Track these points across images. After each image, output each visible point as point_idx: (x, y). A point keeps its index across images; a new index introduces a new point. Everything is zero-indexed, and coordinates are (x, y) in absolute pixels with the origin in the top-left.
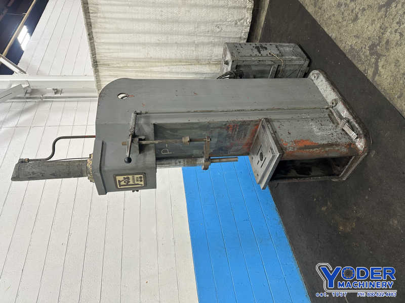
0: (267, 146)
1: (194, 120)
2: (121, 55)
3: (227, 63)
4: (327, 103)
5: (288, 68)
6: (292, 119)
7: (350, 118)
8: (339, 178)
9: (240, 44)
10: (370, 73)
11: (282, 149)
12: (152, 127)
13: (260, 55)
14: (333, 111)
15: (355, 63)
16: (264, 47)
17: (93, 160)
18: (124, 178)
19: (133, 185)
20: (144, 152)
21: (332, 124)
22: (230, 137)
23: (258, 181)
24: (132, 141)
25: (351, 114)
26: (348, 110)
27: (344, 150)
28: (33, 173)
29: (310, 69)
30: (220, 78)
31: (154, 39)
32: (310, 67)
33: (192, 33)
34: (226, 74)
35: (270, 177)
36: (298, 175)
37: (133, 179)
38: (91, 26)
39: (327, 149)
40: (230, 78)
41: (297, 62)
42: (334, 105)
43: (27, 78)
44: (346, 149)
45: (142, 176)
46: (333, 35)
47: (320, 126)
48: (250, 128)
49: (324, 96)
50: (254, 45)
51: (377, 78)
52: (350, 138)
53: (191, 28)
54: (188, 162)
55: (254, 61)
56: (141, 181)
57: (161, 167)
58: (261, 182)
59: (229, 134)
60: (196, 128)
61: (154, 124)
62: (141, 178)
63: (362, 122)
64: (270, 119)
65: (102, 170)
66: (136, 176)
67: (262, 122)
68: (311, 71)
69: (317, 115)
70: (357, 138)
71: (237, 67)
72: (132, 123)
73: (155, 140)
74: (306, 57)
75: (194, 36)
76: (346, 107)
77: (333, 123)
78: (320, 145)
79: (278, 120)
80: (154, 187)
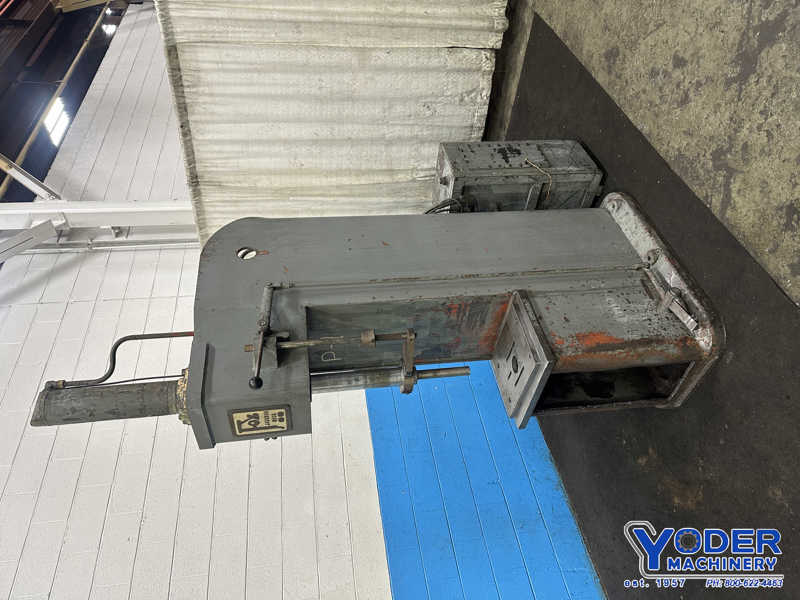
0: (524, 344)
1: (383, 298)
2: (244, 163)
3: (445, 182)
4: (638, 257)
5: (562, 189)
6: (572, 290)
7: (683, 286)
8: (667, 402)
9: (469, 146)
10: (716, 203)
11: (553, 353)
12: (303, 313)
13: (507, 166)
14: (649, 274)
15: (686, 181)
16: (516, 150)
17: (190, 383)
18: (248, 416)
19: (265, 428)
20: (287, 363)
21: (648, 299)
22: (452, 326)
23: (511, 411)
24: (264, 344)
25: (685, 280)
26: (679, 271)
27: (673, 351)
28: (74, 410)
29: (603, 190)
30: (432, 211)
31: (306, 132)
32: (605, 187)
33: (378, 120)
34: (444, 204)
35: (534, 405)
36: (589, 398)
37: (267, 417)
38: (186, 110)
39: (641, 350)
40: (451, 211)
41: (581, 178)
42: (651, 262)
43: (61, 208)
44: (677, 348)
45: (283, 410)
46: (645, 128)
47: (625, 306)
48: (492, 310)
49: (633, 243)
50: (496, 146)
51: (729, 213)
52: (683, 326)
53: (376, 110)
54: (372, 380)
55: (496, 178)
56: (281, 420)
57: (320, 391)
58: (516, 414)
59: (451, 321)
60: (388, 312)
61: (307, 308)
62: (281, 414)
63: (707, 296)
64: (530, 292)
65: (206, 403)
66: (271, 412)
67: (515, 298)
68: (606, 195)
69: (619, 283)
70: (697, 328)
71: (465, 190)
72: (264, 307)
73: (308, 339)
74: (595, 166)
75: (382, 124)
76: (675, 267)
77: (651, 297)
78: (626, 342)
79: (544, 294)
80: (308, 430)
